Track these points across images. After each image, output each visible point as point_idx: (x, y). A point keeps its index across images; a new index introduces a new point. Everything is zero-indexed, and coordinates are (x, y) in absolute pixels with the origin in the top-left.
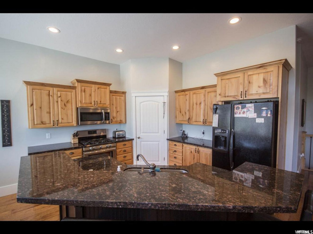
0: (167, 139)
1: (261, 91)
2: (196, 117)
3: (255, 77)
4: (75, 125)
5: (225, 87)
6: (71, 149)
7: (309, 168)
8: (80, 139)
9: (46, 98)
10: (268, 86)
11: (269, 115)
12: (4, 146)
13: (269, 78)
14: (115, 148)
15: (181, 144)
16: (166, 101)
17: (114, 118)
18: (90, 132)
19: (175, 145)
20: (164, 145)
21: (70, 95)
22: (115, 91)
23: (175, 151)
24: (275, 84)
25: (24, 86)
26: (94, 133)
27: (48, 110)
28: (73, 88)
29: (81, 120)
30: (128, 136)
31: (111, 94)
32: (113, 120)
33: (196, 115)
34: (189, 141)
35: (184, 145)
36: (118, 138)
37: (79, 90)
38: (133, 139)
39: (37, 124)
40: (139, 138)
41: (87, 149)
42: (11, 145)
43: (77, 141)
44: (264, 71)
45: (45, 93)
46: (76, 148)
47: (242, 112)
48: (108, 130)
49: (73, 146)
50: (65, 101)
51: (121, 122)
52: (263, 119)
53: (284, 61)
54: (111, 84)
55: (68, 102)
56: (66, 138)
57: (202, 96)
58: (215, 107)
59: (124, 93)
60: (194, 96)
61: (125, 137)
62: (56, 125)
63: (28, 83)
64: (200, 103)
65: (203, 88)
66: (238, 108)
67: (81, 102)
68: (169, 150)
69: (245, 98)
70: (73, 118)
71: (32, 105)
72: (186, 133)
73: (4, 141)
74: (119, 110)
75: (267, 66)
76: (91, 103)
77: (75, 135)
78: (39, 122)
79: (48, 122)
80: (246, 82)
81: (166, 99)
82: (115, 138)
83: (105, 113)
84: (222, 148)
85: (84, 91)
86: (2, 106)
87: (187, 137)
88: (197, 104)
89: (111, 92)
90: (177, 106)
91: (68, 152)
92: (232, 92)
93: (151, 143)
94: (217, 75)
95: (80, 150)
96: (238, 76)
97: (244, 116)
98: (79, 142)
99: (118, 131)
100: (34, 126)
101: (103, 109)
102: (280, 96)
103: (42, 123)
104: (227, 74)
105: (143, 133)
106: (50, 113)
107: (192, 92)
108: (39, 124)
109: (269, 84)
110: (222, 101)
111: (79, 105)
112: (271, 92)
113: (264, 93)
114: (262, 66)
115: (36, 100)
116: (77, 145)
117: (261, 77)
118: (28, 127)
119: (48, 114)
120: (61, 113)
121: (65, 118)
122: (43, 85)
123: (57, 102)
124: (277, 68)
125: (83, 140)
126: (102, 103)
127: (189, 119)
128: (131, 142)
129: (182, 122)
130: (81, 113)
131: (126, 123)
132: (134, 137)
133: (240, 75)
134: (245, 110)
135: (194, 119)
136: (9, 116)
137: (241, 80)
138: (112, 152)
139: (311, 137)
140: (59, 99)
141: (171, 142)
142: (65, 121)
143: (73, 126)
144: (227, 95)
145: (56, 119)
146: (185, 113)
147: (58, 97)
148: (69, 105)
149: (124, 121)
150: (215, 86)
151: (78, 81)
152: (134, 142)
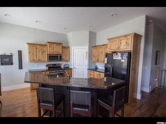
0: (88, 69)
1: (125, 47)
2: (101, 59)
3: (123, 41)
4: (47, 61)
5: (111, 45)
6: (45, 71)
7: (164, 87)
8: (49, 68)
9: (35, 50)
10: (127, 45)
11: (126, 58)
12: (19, 69)
13: (128, 41)
14: (64, 72)
15: (93, 71)
16: (87, 51)
17: (64, 59)
18: (53, 65)
19: (91, 72)
20: (86, 72)
21: (45, 48)
22: (65, 47)
23: (91, 75)
24: (130, 44)
25: (27, 45)
26: (55, 65)
27: (36, 55)
28: (46, 45)
29: (49, 59)
30: (70, 67)
31: (63, 48)
32: (64, 60)
33: (101, 58)
34: (98, 70)
35: (94, 72)
36: (66, 68)
37: (48, 46)
38: (72, 69)
39: (32, 61)
40: (75, 68)
41: (51, 72)
42: (22, 69)
43: (48, 68)
44: (126, 38)
45: (35, 48)
46: (47, 71)
47: (116, 57)
48: (61, 64)
49: (46, 70)
50: (43, 51)
51: (67, 61)
52: (124, 60)
53: (134, 34)
54: (62, 44)
55: (44, 51)
56: (43, 67)
57: (103, 49)
58: (106, 54)
59: (69, 47)
60: (100, 49)
61: (69, 68)
62: (39, 61)
63: (28, 44)
64: (102, 53)
65: (104, 45)
66: (115, 55)
67: (49, 52)
68: (88, 74)
69: (119, 51)
70: (46, 58)
71: (30, 53)
72: (97, 67)
73: (19, 67)
74: (66, 55)
75: (127, 36)
76: (54, 52)
77: (47, 66)
78: (33, 60)
79: (36, 60)
80: (119, 43)
81: (87, 50)
82: (64, 68)
83: (60, 56)
84: (108, 73)
85: (51, 47)
86: (19, 53)
87: (97, 69)
88: (101, 53)
89: (62, 47)
90: (93, 54)
91: (44, 72)
92: (114, 47)
93: (80, 70)
94: (108, 39)
95: (49, 72)
96: (116, 40)
97: (117, 58)
98: (49, 69)
99: (66, 65)
100: (31, 61)
101: (59, 55)
102: (132, 50)
103: (34, 60)
104: (112, 39)
105: (77, 66)
106: (37, 56)
107: (99, 47)
108: (33, 61)
109: (128, 44)
110: (111, 52)
111: (48, 53)
112: (129, 48)
113: (126, 48)
114: (125, 36)
115: (31, 51)
116: (48, 70)
117: (125, 41)
118: (28, 61)
119: (36, 57)
120: (41, 56)
121: (43, 58)
122: (34, 44)
123: (40, 51)
124: (131, 37)
125: (50, 68)
126: (58, 52)
127: (98, 60)
128: (71, 70)
129: (95, 61)
130: (49, 56)
131: (69, 61)
132: (73, 68)
133: (117, 40)
134: (117, 56)
135: (100, 60)
136: (21, 57)
137: (117, 42)
138: (62, 74)
139: (165, 71)
140: (40, 50)
141: (89, 70)
142: (43, 59)
143: (46, 62)
144: (111, 49)
145: (39, 59)
146: (96, 57)
147: (40, 49)
148: (44, 53)
149: (68, 60)
150: (107, 45)
151: (48, 42)
152: (73, 70)
